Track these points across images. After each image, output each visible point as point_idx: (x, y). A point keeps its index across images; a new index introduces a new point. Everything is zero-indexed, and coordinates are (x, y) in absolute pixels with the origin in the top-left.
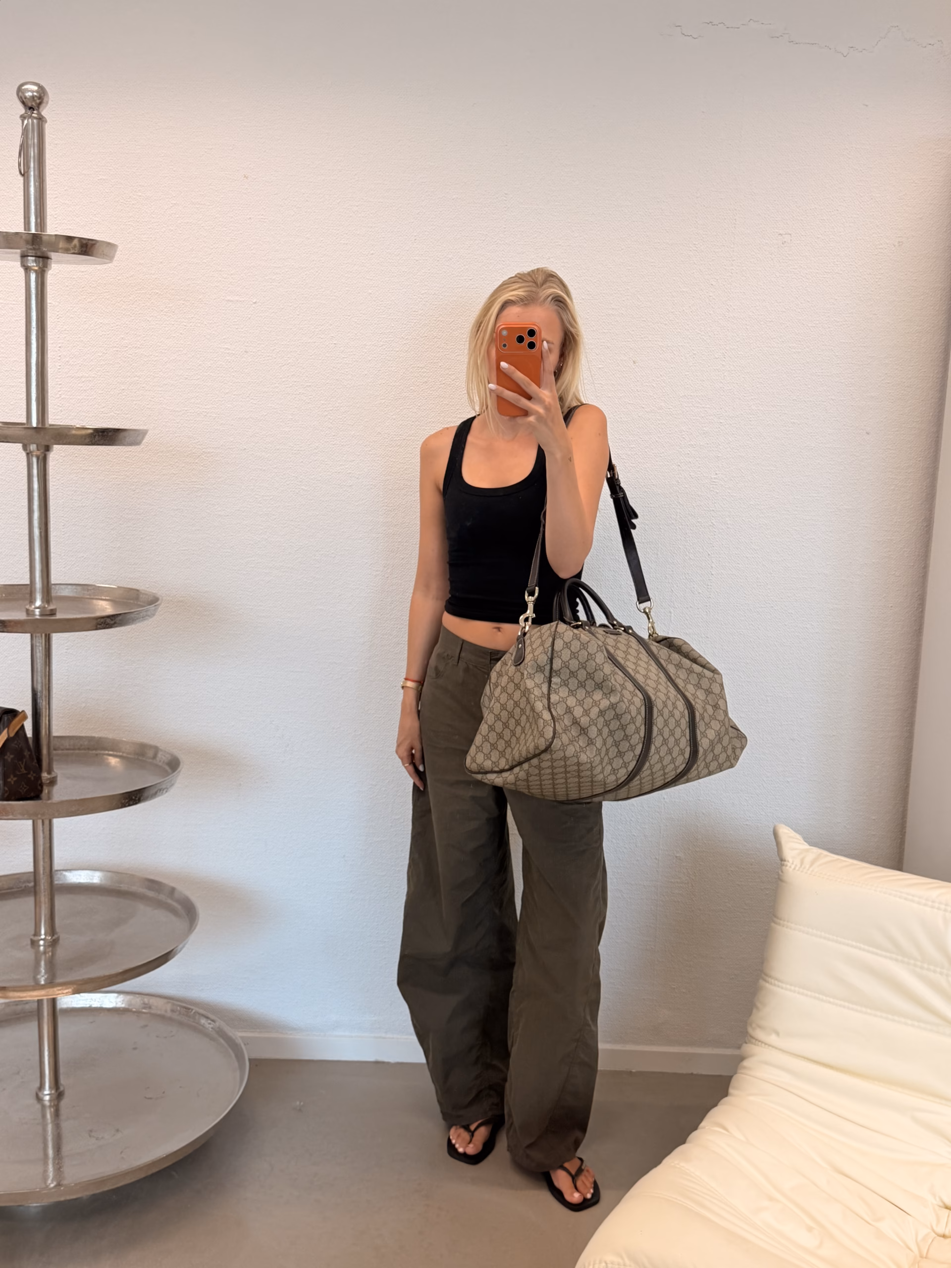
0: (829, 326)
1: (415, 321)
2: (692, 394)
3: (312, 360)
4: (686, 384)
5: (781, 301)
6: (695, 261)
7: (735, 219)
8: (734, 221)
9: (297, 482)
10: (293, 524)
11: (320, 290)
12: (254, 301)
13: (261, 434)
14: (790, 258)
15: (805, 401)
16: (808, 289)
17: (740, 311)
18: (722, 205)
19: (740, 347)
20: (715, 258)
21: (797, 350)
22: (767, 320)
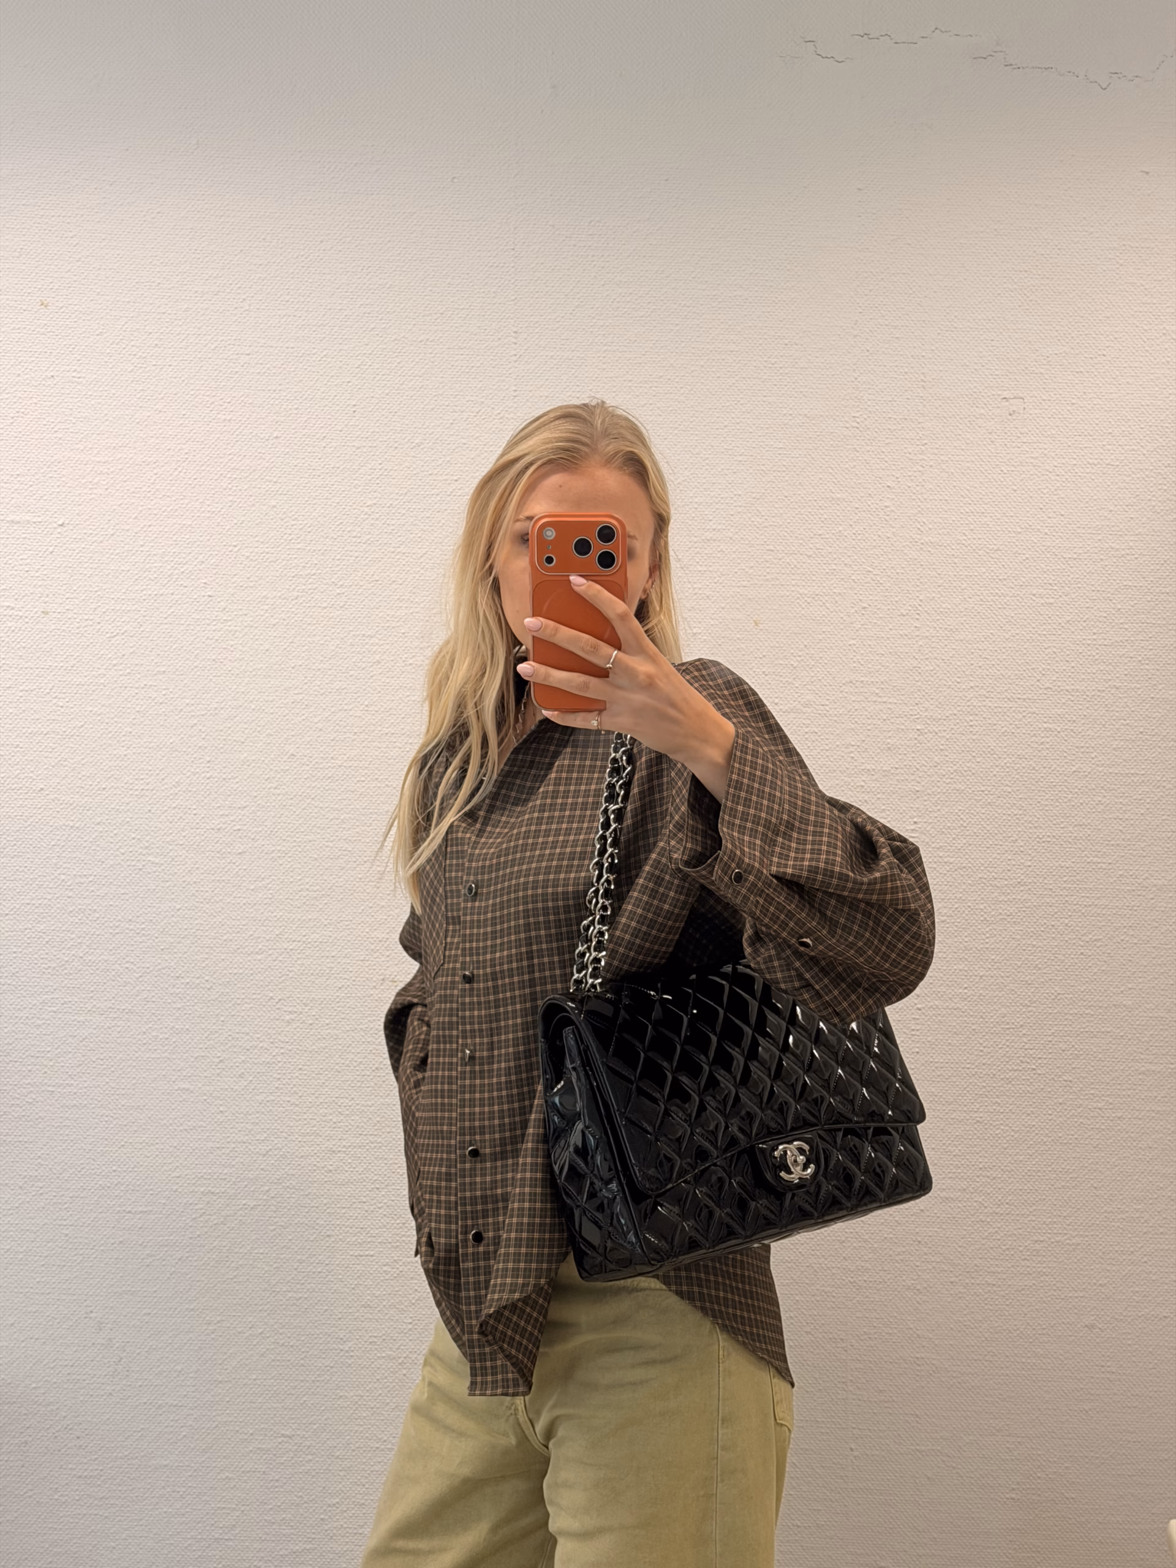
0: (1102, 557)
1: (356, 554)
2: (862, 679)
3: (166, 626)
4: (851, 661)
6: (855, 446)
7: (923, 373)
8: (923, 378)
9: (142, 848)
10: (132, 927)
11: (182, 502)
12: (60, 523)
13: (72, 761)
14: (1026, 440)
15: (1067, 690)
16: (1060, 493)
17: (940, 532)
18: (899, 349)
19: (944, 594)
20: (891, 441)
21: (1047, 601)
22: (991, 547)
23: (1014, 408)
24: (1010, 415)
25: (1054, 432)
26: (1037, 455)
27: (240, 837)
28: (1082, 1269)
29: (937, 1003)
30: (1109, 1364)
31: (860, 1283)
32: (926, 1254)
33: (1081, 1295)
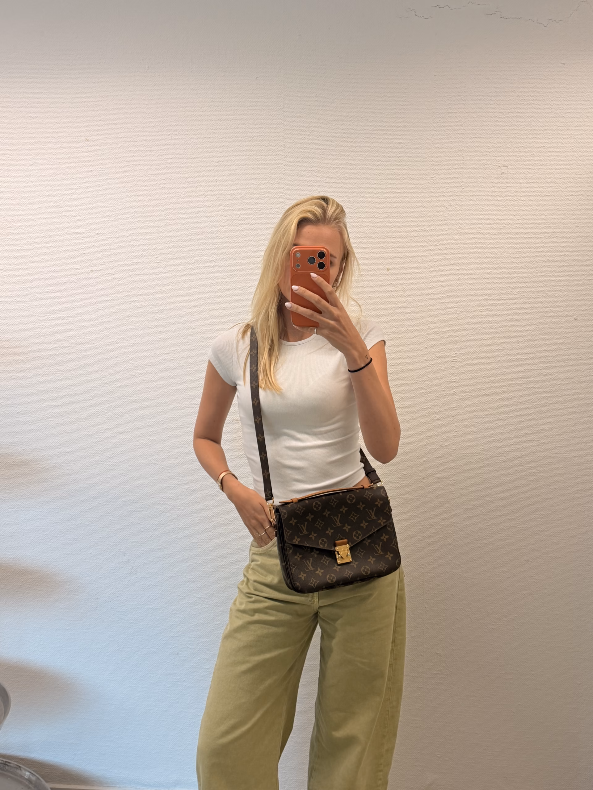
0: (541, 236)
1: (218, 244)
2: (434, 292)
4: (429, 285)
5: (501, 218)
6: (432, 190)
7: (463, 157)
8: (462, 159)
9: (134, 367)
10: (131, 399)
11: (146, 223)
12: (96, 233)
13: (105, 332)
14: (508, 185)
15: (524, 295)
16: (523, 208)
17: (469, 227)
18: (452, 146)
19: (470, 255)
20: (448, 188)
21: (516, 256)
22: (491, 234)
23: (503, 171)
24: (501, 174)
25: (521, 181)
26: (513, 192)
27: (173, 362)
28: (524, 538)
29: (464, 429)
30: (534, 576)
31: (430, 542)
32: (457, 531)
33: (524, 548)
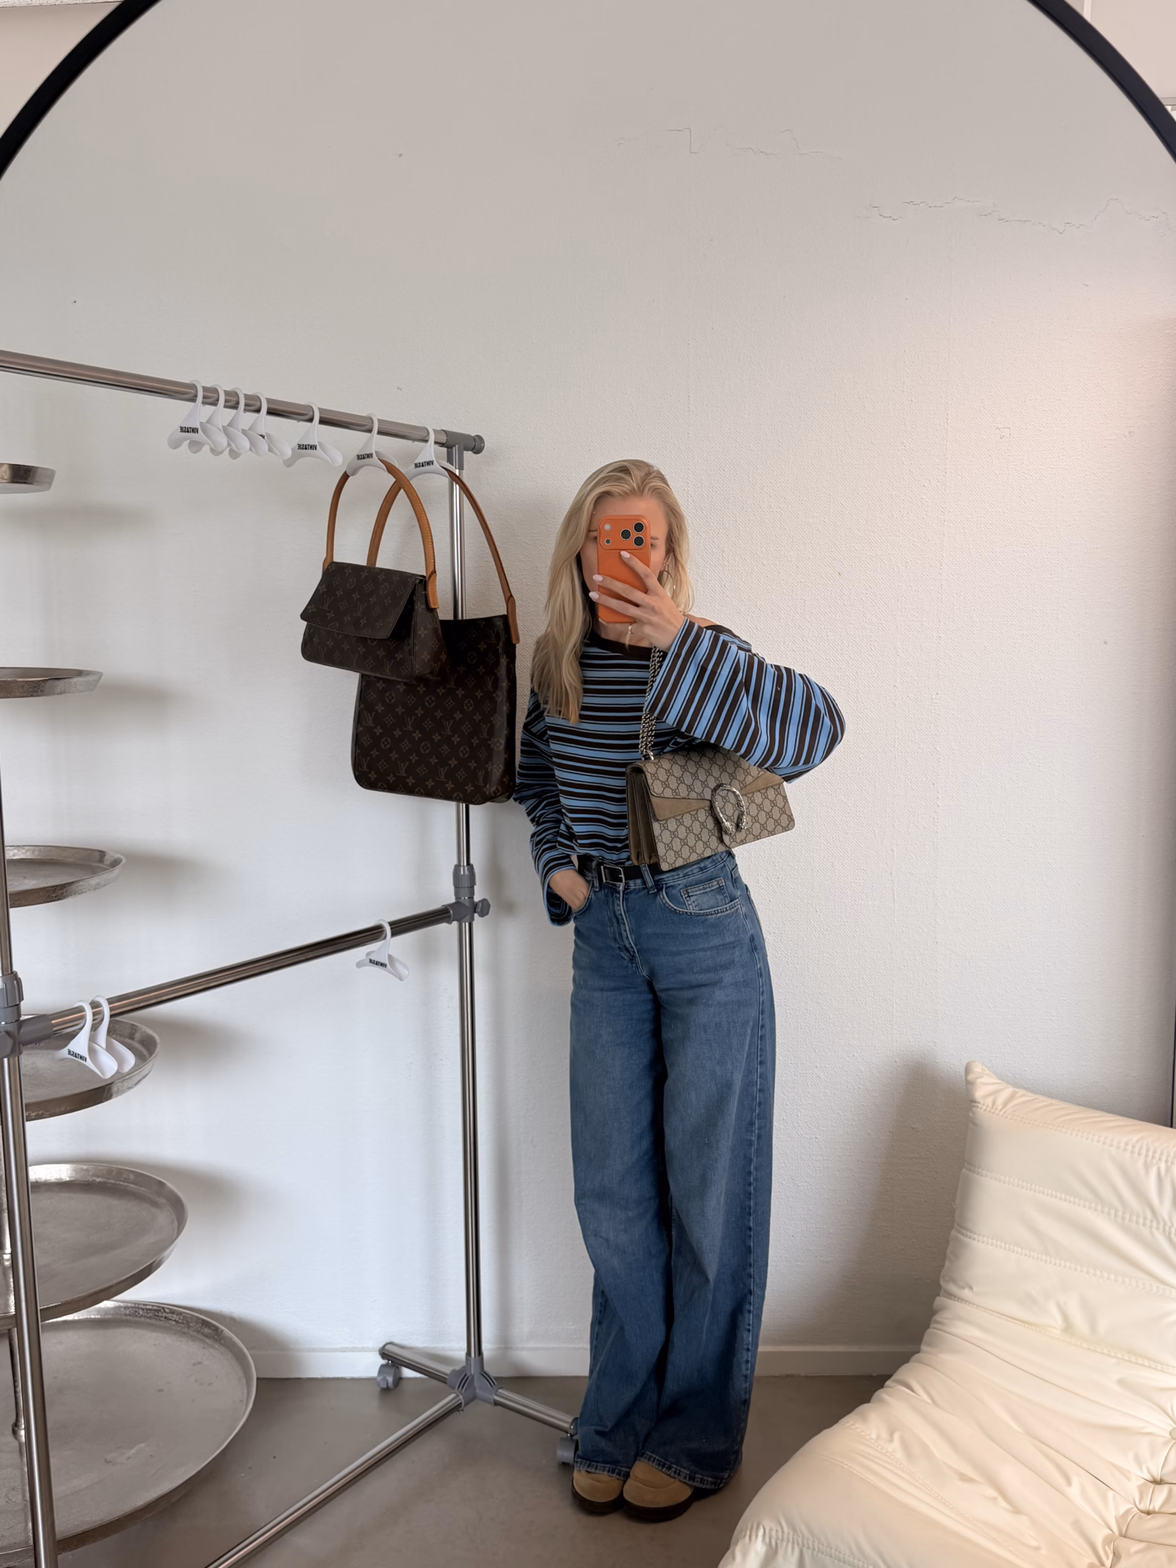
6: (903, 461)
8: (946, 416)
17: (956, 514)
23: (1004, 434)
24: (1001, 439)
25: (1028, 449)
26: (1018, 463)
